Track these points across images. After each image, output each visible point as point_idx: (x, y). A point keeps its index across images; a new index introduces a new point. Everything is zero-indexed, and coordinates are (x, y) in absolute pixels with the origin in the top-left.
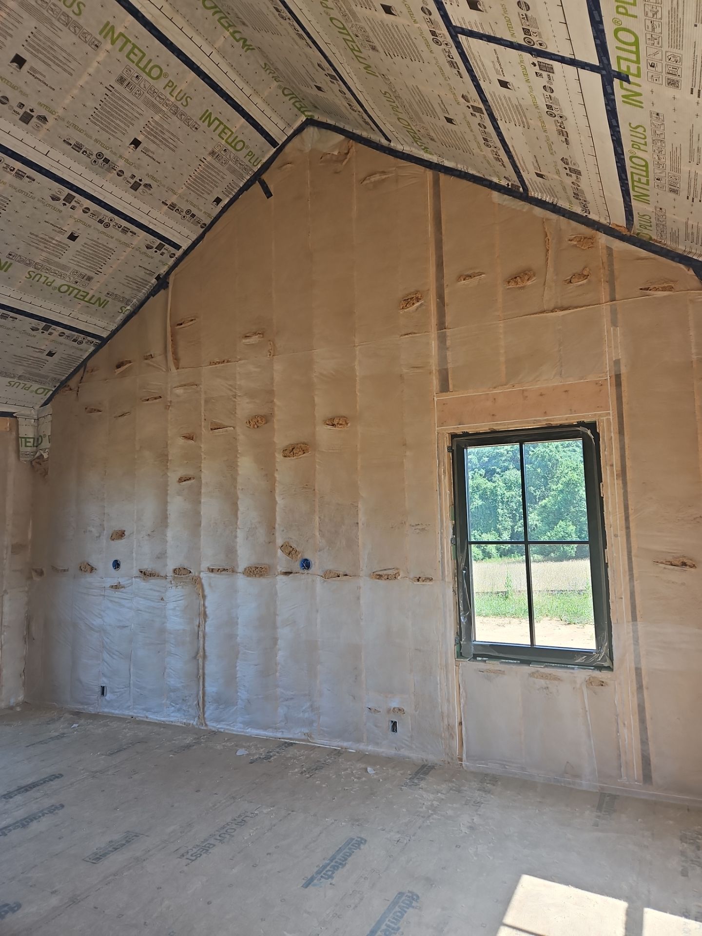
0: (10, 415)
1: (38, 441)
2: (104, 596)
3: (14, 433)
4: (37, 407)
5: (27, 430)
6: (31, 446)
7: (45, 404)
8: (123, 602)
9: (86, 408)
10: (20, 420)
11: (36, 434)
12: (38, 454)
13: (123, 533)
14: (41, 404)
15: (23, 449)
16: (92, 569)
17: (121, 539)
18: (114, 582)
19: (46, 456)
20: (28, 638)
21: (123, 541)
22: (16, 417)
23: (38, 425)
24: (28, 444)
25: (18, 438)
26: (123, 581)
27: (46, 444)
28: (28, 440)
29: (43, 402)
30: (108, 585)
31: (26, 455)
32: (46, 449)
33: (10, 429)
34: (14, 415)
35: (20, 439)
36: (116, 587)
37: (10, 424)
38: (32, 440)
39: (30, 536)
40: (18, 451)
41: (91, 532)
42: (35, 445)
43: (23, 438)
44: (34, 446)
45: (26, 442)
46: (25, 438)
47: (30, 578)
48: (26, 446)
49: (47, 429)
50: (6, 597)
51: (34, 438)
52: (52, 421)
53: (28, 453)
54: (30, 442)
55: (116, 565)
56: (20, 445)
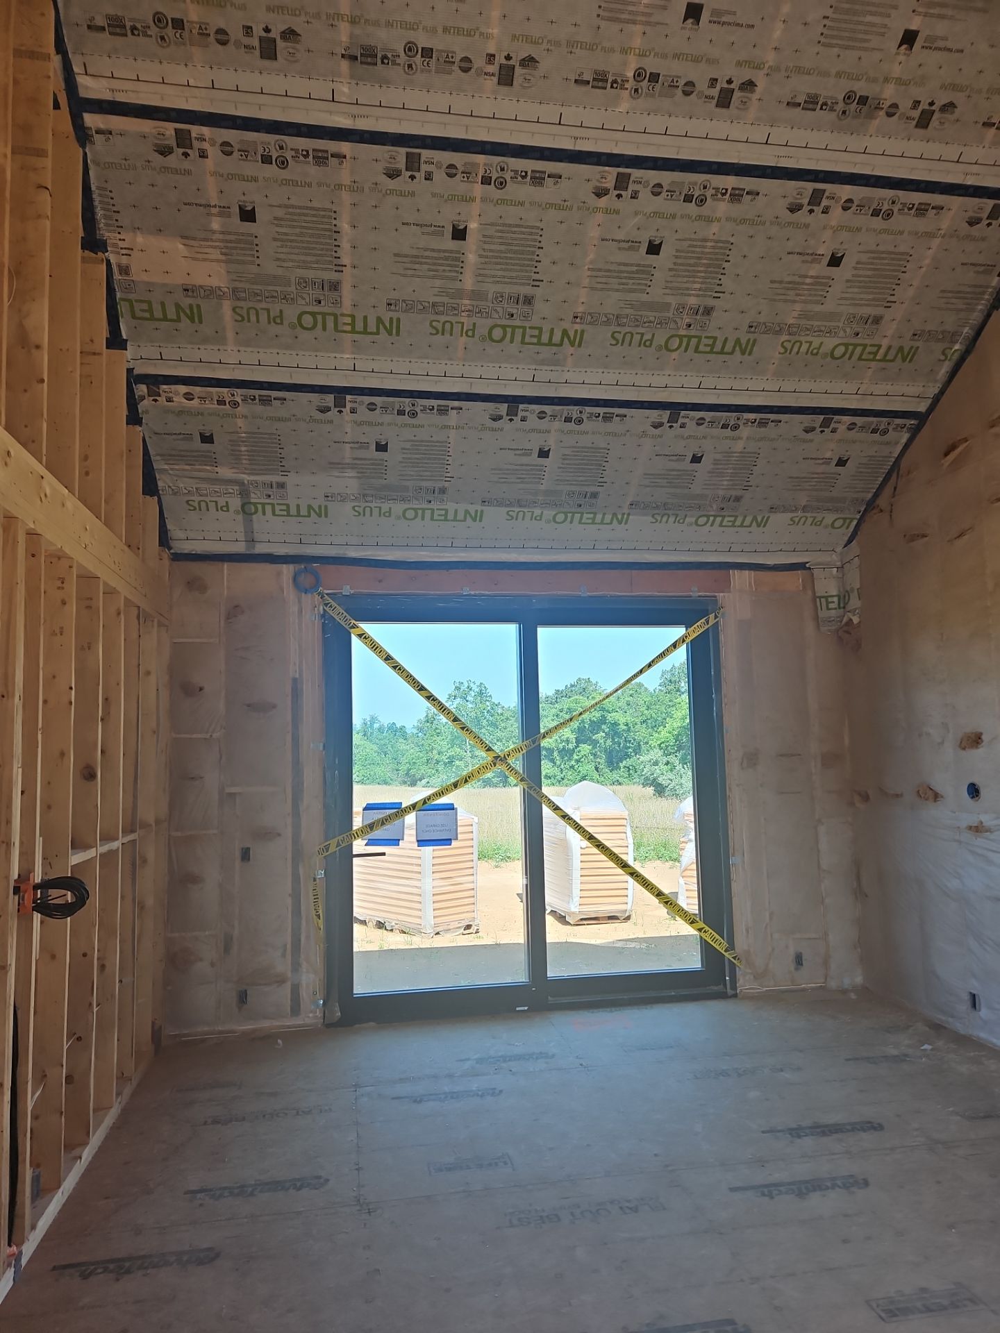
0: (801, 566)
1: (844, 599)
2: (960, 842)
3: (810, 593)
4: (839, 549)
5: (828, 586)
6: (835, 609)
7: (850, 541)
8: (990, 855)
9: (905, 536)
10: (816, 572)
11: (841, 590)
12: (845, 620)
13: (980, 738)
14: (844, 543)
15: (823, 614)
16: (936, 796)
17: (977, 748)
18: (973, 820)
19: (856, 620)
20: (859, 893)
21: (980, 752)
22: (810, 568)
23: (843, 575)
24: (831, 606)
25: (815, 598)
26: (987, 820)
27: (855, 602)
28: (830, 600)
29: (846, 539)
30: (964, 824)
31: (830, 621)
32: (856, 609)
33: (804, 587)
34: (807, 565)
35: (818, 600)
36: (978, 829)
37: (802, 581)
38: (835, 599)
39: (847, 741)
40: (816, 618)
41: (928, 734)
42: (842, 605)
43: (823, 597)
44: (840, 608)
45: (828, 603)
46: (826, 598)
47: (852, 804)
48: (828, 609)
49: (854, 580)
50: (822, 829)
51: (839, 596)
52: (859, 566)
53: (833, 619)
54: (834, 602)
55: (974, 791)
56: (819, 608)
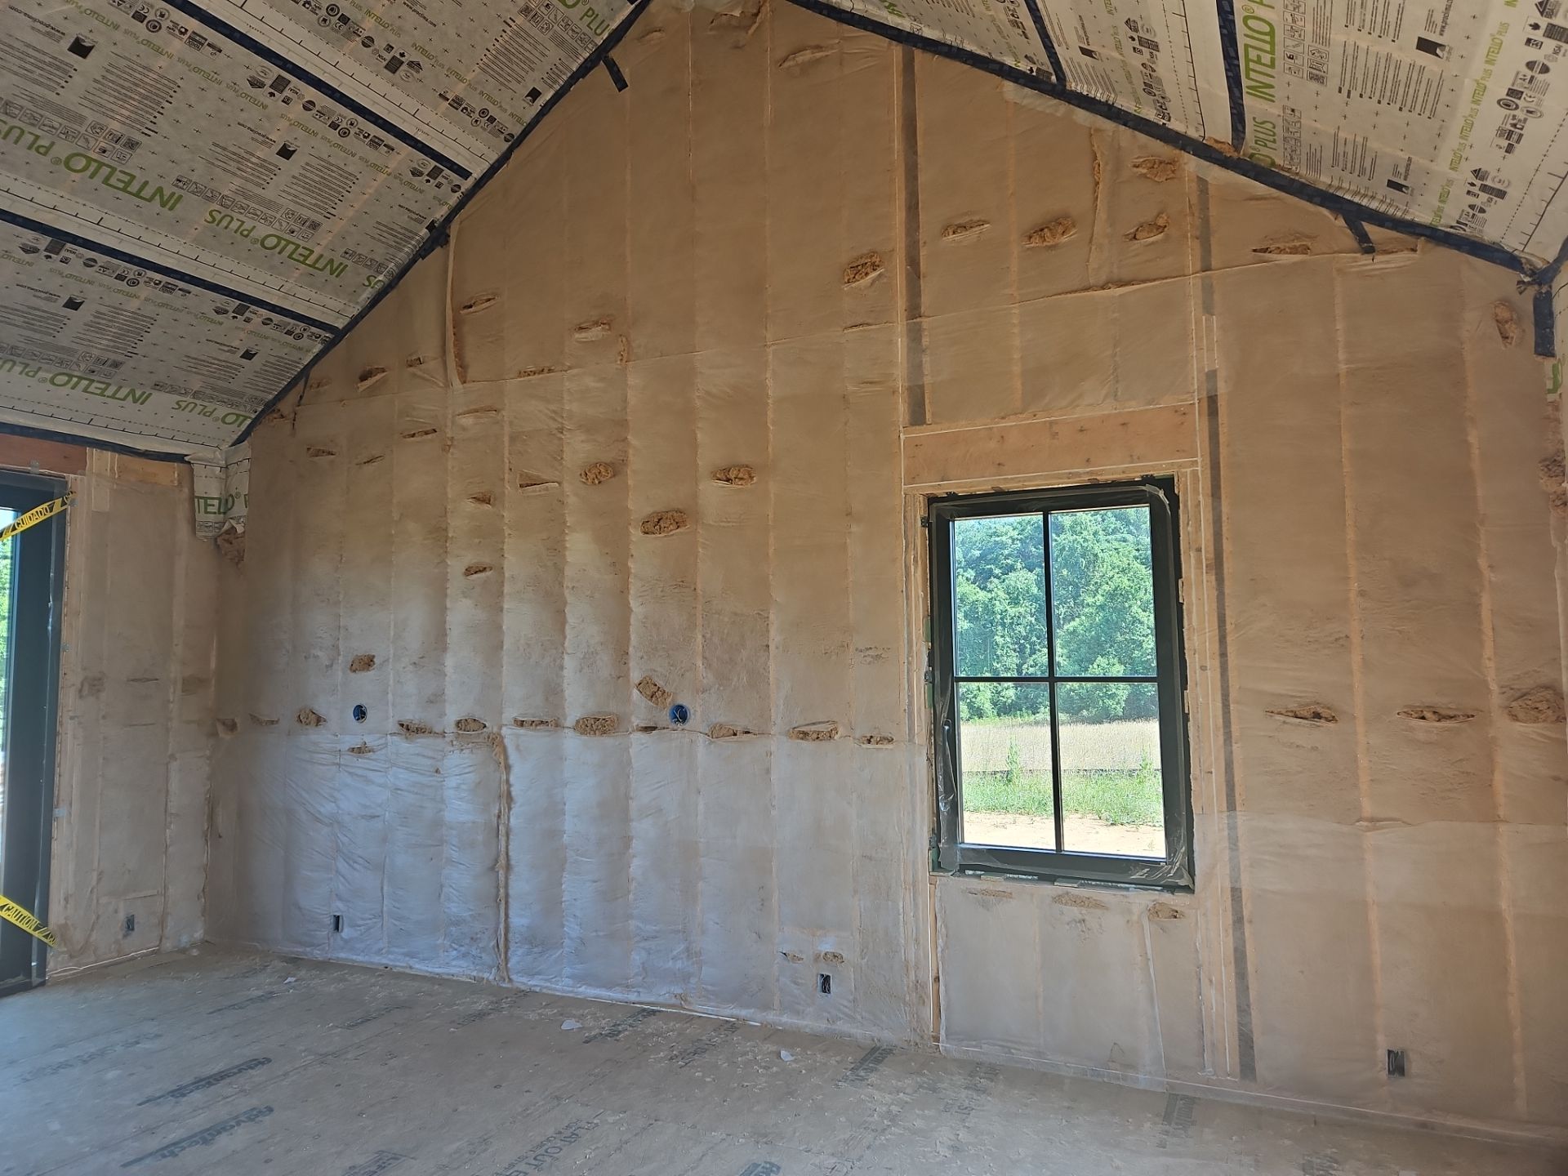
0: (180, 458)
1: (226, 504)
2: (339, 765)
3: (186, 490)
4: (225, 447)
5: (208, 486)
6: (215, 513)
7: (240, 440)
8: (371, 775)
9: (308, 449)
10: (195, 467)
11: (223, 492)
12: (226, 527)
13: (372, 661)
14: (232, 441)
15: (201, 517)
16: (319, 720)
17: (368, 670)
18: (356, 742)
19: (240, 529)
20: (212, 835)
21: (371, 674)
22: (189, 463)
23: (227, 477)
24: (210, 509)
25: (192, 497)
26: (370, 741)
27: (240, 509)
28: (209, 502)
29: (236, 437)
30: (346, 747)
31: (207, 527)
32: (241, 517)
33: (180, 483)
34: (186, 459)
35: (196, 500)
36: (360, 750)
37: (179, 475)
38: (216, 502)
39: (213, 665)
40: (193, 521)
41: (316, 657)
42: (222, 510)
43: (202, 498)
44: (220, 513)
45: (206, 505)
46: (206, 499)
47: (214, 734)
48: (206, 512)
49: (242, 484)
50: (174, 766)
51: (219, 499)
52: (250, 470)
53: (210, 524)
54: (213, 505)
55: (360, 713)
56: (197, 510)
